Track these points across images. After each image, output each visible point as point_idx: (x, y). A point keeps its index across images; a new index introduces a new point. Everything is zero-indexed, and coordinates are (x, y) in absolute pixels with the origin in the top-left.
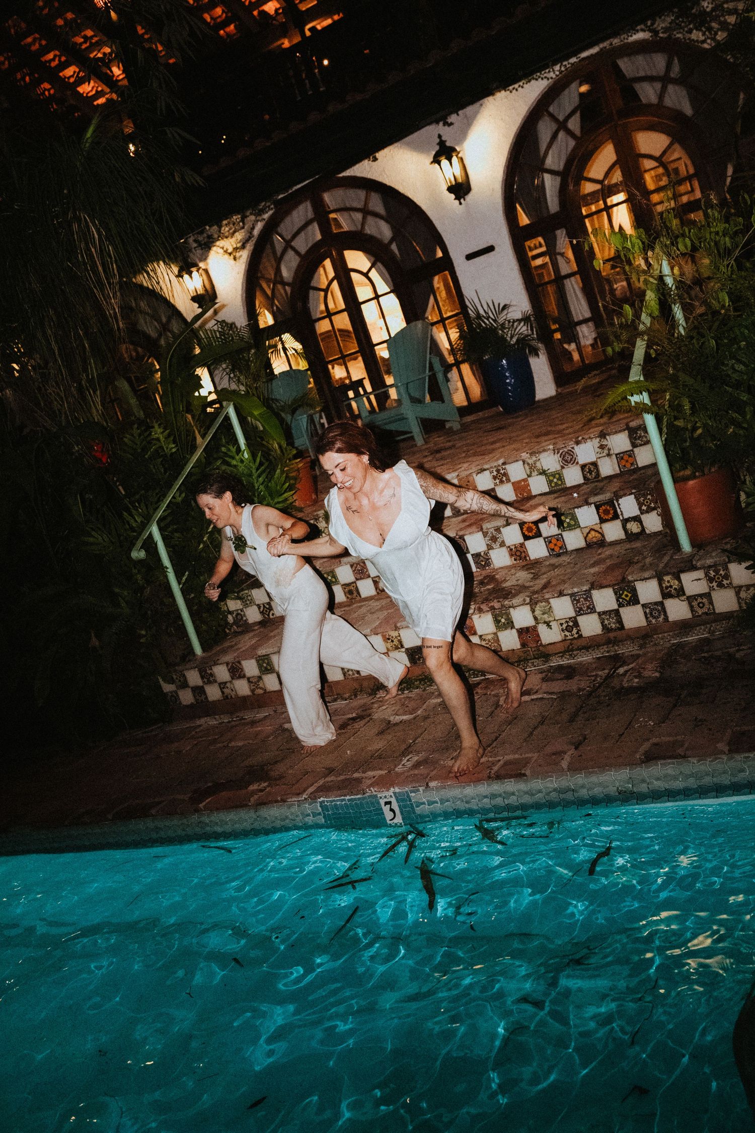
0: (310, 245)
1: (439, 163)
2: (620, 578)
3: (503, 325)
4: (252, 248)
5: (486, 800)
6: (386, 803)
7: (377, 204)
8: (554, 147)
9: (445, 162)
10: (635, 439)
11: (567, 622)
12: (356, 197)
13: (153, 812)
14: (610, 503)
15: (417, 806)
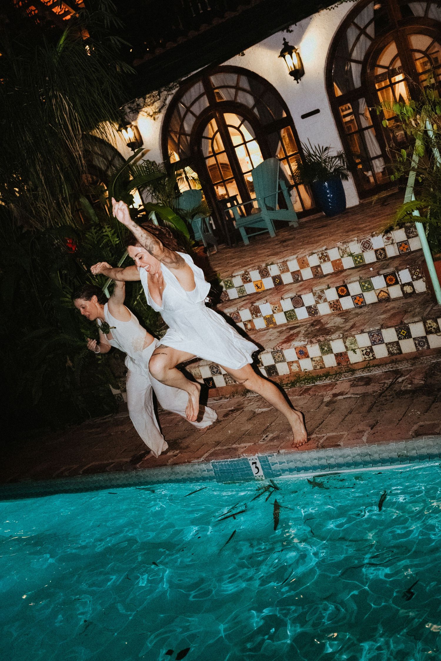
0: (202, 109)
1: (284, 57)
2: (399, 321)
3: (325, 161)
4: (165, 112)
5: (316, 461)
6: (253, 463)
7: (244, 83)
8: (358, 45)
9: (288, 56)
10: (409, 233)
11: (366, 349)
12: (232, 79)
13: (108, 469)
14: (393, 274)
15: (273, 465)
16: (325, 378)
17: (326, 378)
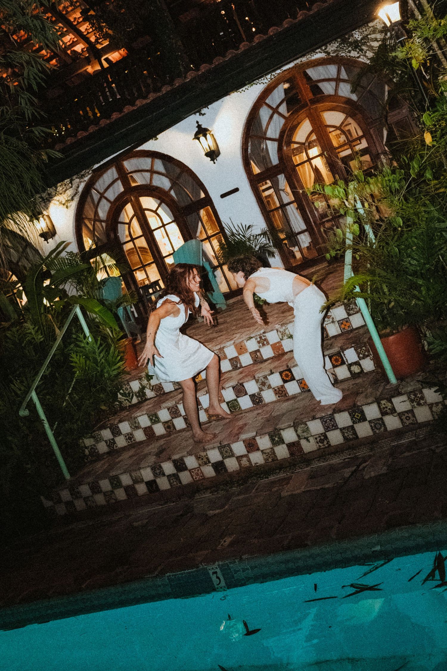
1: (198, 139)
2: (351, 404)
3: (249, 239)
4: (78, 199)
7: (159, 166)
9: (202, 138)
10: (349, 310)
11: (320, 437)
12: (146, 163)
14: (339, 354)
15: (235, 573)
16: (278, 471)
17: (280, 471)
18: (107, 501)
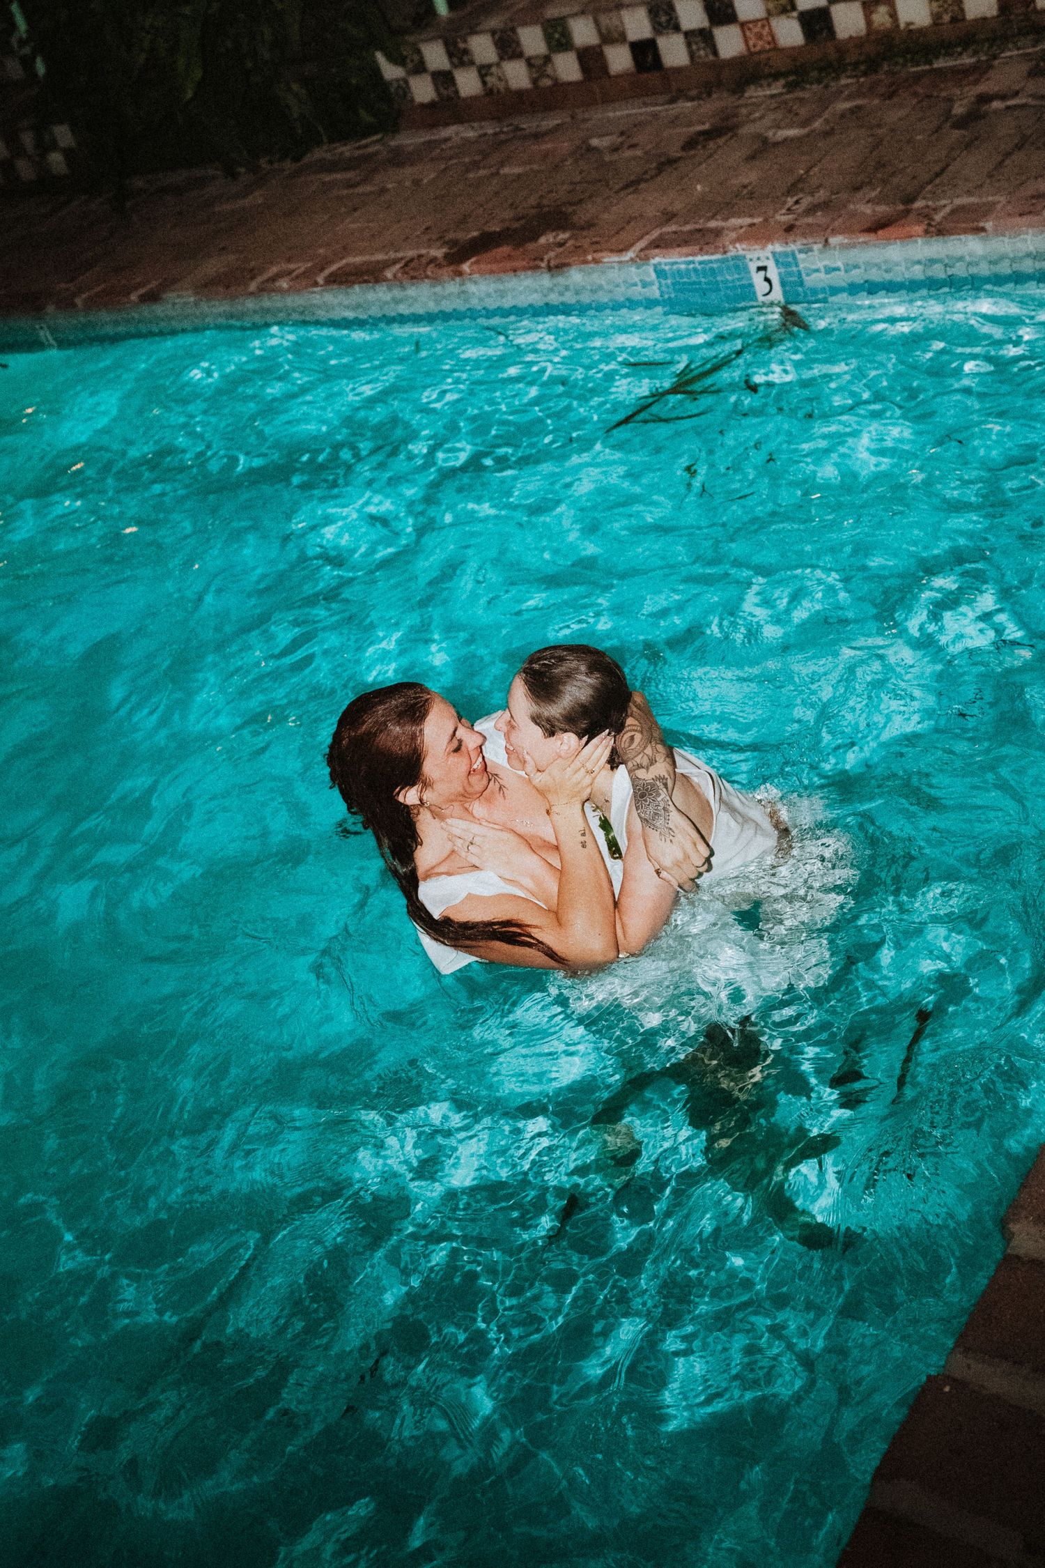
5: (918, 268)
6: (760, 269)
13: (389, 274)
15: (808, 275)
16: (959, 49)
17: (965, 49)
18: (535, 81)
